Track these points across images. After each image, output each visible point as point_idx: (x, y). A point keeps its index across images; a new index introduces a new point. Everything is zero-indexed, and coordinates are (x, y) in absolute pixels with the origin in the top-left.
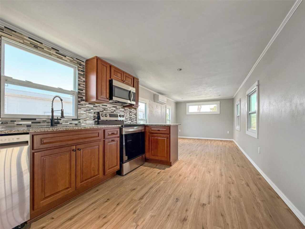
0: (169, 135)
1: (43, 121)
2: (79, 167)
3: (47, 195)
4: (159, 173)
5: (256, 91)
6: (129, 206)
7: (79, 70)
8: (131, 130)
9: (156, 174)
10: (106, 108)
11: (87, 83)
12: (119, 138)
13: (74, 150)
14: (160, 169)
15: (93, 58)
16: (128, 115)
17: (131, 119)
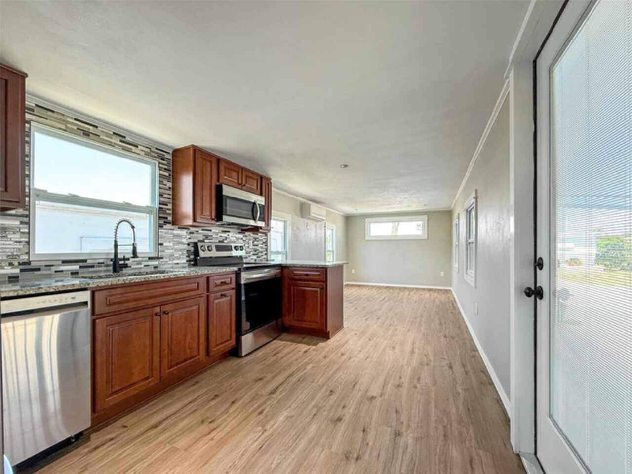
0: (324, 284)
1: (99, 263)
2: (165, 344)
3: (117, 388)
4: (305, 352)
5: (473, 208)
6: (251, 405)
7: (161, 169)
8: (256, 275)
9: (301, 353)
10: (210, 234)
11: (175, 190)
12: (234, 291)
13: (158, 314)
14: (309, 344)
15: (187, 148)
16: (251, 244)
17: (256, 252)
